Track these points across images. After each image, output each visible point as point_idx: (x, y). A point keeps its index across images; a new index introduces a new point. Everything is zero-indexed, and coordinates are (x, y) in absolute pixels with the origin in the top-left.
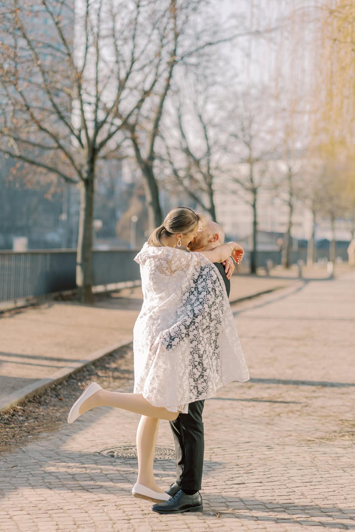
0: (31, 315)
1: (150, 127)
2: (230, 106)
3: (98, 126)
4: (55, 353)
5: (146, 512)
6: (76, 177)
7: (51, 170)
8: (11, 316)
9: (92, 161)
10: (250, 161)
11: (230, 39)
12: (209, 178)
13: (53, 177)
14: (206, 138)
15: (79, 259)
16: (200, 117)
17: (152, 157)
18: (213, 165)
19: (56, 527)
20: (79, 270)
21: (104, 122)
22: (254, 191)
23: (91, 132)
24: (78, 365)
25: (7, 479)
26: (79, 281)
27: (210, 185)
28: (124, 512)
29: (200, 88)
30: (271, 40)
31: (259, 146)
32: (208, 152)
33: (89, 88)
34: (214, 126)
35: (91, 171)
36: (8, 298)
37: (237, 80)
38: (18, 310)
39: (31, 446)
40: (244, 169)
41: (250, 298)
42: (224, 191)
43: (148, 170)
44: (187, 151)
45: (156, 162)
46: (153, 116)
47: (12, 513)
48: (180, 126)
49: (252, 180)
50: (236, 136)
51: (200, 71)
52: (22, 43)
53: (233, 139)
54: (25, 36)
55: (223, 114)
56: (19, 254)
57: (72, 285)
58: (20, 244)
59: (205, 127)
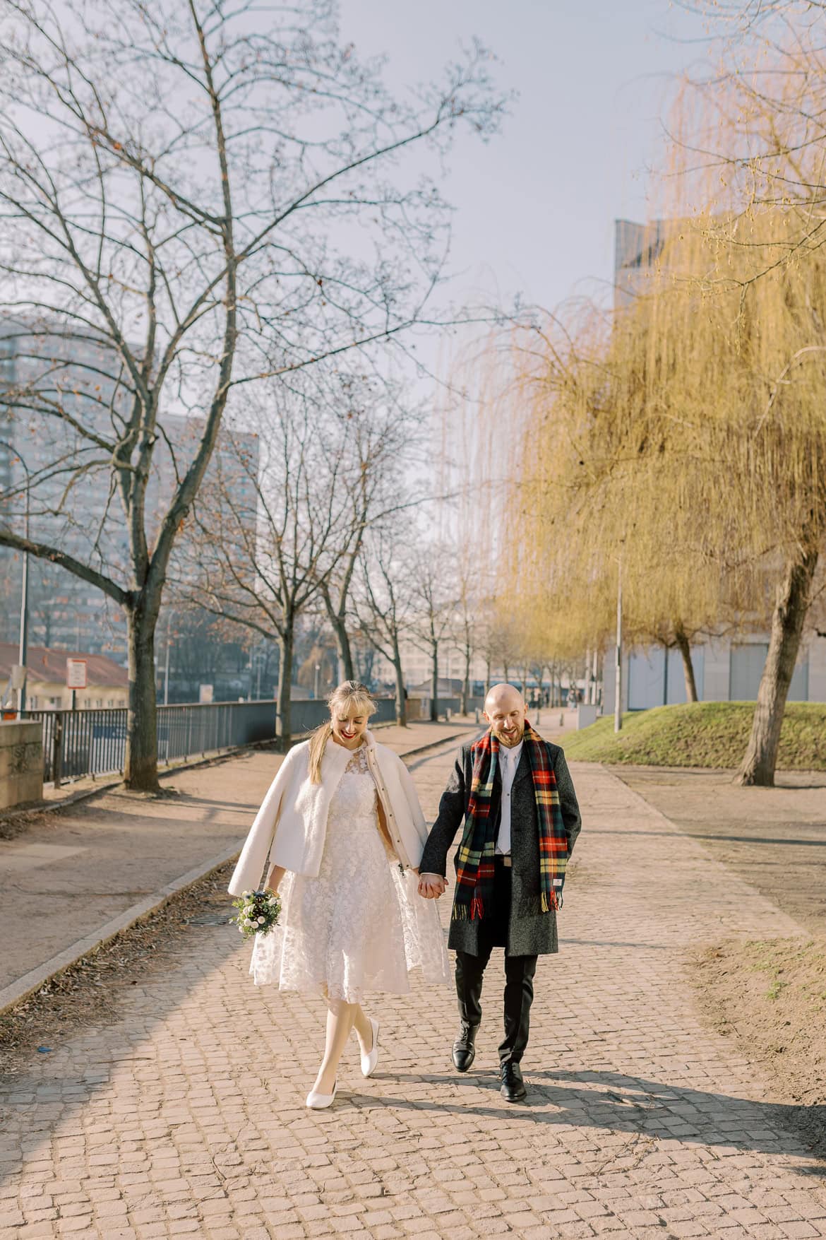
0: (235, 763)
1: (341, 585)
2: (412, 564)
3: (297, 584)
6: (274, 632)
7: (251, 625)
8: (218, 765)
9: (291, 618)
11: (416, 504)
12: (393, 630)
13: (250, 632)
14: (391, 593)
15: (278, 711)
16: (385, 574)
17: (343, 613)
18: (398, 618)
20: (278, 719)
21: (303, 580)
22: (435, 643)
23: (290, 590)
26: (279, 731)
27: (395, 638)
29: (385, 547)
30: (455, 504)
31: (437, 600)
32: (393, 607)
33: (287, 549)
34: (399, 582)
35: (291, 626)
36: (213, 748)
37: (418, 539)
38: (222, 760)
40: (426, 622)
41: (436, 745)
43: (339, 626)
44: (374, 607)
45: (346, 618)
46: (343, 573)
48: (366, 582)
49: (433, 633)
50: (419, 593)
51: (385, 532)
52: (226, 507)
53: (415, 594)
54: (228, 502)
55: (405, 571)
56: (208, 707)
57: (273, 734)
58: (206, 694)
59: (389, 583)
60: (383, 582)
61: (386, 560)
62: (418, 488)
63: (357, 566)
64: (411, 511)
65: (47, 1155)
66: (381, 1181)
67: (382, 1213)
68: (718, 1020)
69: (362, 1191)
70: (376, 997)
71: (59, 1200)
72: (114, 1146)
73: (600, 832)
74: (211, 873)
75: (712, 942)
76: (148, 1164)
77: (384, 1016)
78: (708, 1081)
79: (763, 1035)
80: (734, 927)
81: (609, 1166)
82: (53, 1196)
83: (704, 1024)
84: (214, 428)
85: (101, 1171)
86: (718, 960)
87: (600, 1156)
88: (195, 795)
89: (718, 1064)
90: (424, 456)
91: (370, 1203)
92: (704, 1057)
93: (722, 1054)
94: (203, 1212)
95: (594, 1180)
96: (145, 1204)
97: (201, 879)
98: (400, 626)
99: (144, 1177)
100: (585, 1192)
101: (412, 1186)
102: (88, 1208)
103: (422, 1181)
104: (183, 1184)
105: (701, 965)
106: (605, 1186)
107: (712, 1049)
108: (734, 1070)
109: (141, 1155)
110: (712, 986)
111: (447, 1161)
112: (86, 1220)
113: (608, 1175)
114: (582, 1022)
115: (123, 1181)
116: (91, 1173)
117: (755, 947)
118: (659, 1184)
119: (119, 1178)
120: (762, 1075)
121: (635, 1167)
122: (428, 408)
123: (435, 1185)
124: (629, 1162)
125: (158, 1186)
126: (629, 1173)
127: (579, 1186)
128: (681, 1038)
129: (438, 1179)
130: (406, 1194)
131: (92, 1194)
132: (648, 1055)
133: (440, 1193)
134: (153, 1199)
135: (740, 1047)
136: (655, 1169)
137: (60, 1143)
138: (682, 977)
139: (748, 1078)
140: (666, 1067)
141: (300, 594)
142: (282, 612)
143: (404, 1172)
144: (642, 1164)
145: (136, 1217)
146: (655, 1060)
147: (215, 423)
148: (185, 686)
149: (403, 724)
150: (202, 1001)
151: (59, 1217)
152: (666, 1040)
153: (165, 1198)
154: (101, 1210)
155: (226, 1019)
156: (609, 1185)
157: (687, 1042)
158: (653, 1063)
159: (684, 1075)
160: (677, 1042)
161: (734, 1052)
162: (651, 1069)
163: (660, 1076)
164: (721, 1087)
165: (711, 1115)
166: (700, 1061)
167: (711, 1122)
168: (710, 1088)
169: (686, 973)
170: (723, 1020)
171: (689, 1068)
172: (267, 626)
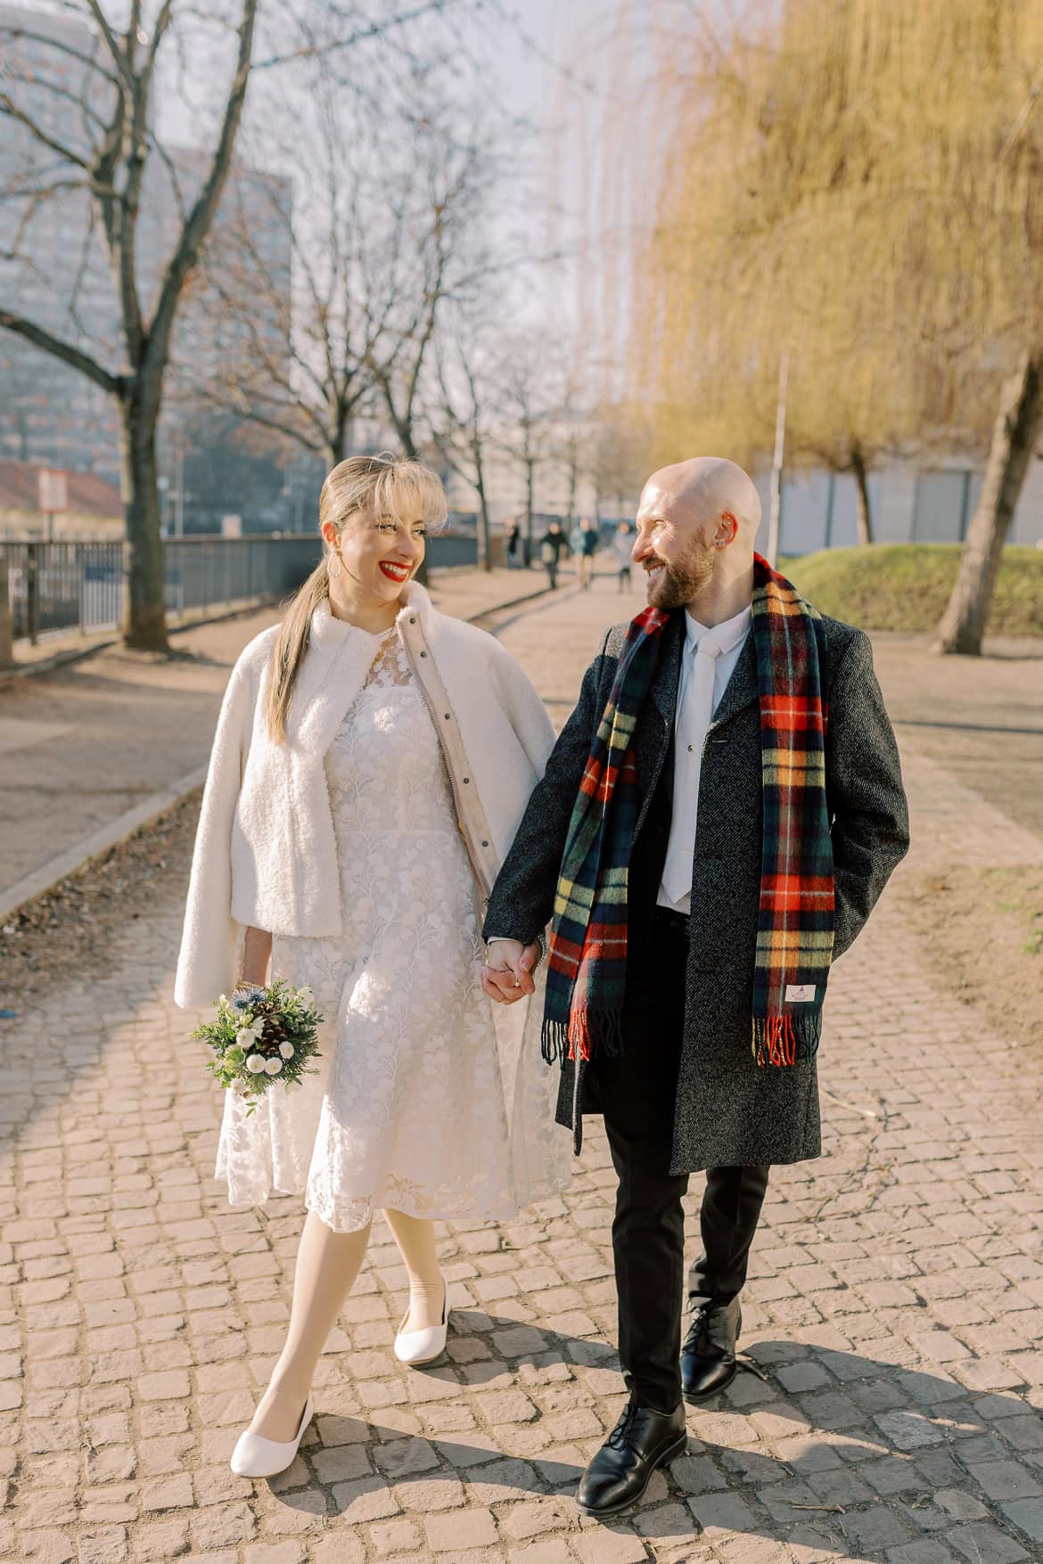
1: (407, 380)
2: (501, 353)
3: (349, 376)
6: (319, 442)
7: (288, 431)
8: (247, 619)
10: (526, 423)
11: (510, 266)
12: (475, 444)
13: (288, 441)
14: (473, 395)
16: (466, 367)
17: (409, 418)
18: (482, 428)
22: (530, 463)
23: (340, 386)
27: (477, 454)
29: (467, 329)
31: (535, 405)
32: (476, 412)
33: (335, 327)
34: (484, 379)
35: (341, 433)
36: (239, 595)
37: (511, 319)
40: (517, 435)
42: (494, 461)
43: (405, 433)
44: (450, 412)
45: (414, 424)
46: (409, 366)
48: (440, 377)
49: (527, 449)
50: (509, 393)
51: (467, 307)
52: (251, 263)
53: (506, 397)
54: (253, 255)
55: (492, 363)
56: (233, 542)
58: (232, 525)
59: (471, 380)
60: (462, 378)
61: (467, 346)
64: (504, 276)
65: (7, 1181)
66: (497, 1227)
67: (503, 1279)
68: (956, 982)
69: (470, 1243)
71: (23, 1252)
72: (104, 1165)
76: (154, 1194)
78: (954, 1073)
79: (1022, 1007)
80: (957, 847)
81: (829, 1208)
82: (14, 1245)
83: (935, 986)
85: (85, 1204)
86: (943, 894)
87: (816, 1191)
88: (217, 657)
89: (966, 1048)
90: (520, 197)
91: (486, 1263)
92: (944, 1037)
93: (969, 1033)
94: (237, 1274)
95: (810, 1231)
96: (150, 1259)
98: (482, 439)
99: (148, 1217)
100: (800, 1249)
101: (543, 1237)
102: (65, 1266)
103: (557, 1228)
104: (204, 1227)
105: (923, 903)
106: (828, 1239)
107: (953, 1025)
108: (990, 1057)
109: (144, 1180)
110: (939, 932)
111: (592, 1196)
112: (61, 1286)
113: (830, 1222)
115: (118, 1220)
116: (71, 1208)
117: (995, 876)
118: (907, 1236)
119: (113, 1216)
120: (1031, 1066)
121: (869, 1209)
123: (578, 1235)
124: (858, 1201)
125: (169, 1230)
126: (862, 1218)
127: (790, 1239)
128: (908, 1008)
129: (582, 1224)
130: (535, 1249)
131: (72, 1242)
132: (863, 1033)
133: (586, 1248)
134: (161, 1252)
135: (994, 1022)
136: (899, 1212)
137: (27, 1160)
138: (896, 918)
139: (1009, 1070)
140: (893, 1052)
141: (353, 390)
142: (329, 415)
143: (532, 1212)
144: (877, 1205)
145: (138, 1282)
146: (874, 1040)
148: (203, 518)
149: (488, 568)
151: (23, 1279)
152: (886, 1011)
153: (182, 1250)
154: (86, 1269)
156: (833, 1237)
157: (917, 1015)
158: (873, 1045)
159: (920, 1063)
160: (902, 1014)
161: (984, 1031)
162: (871, 1054)
163: (885, 1064)
164: (976, 1084)
165: (968, 1127)
166: (938, 1043)
167: (968, 1139)
168: (960, 1085)
169: (899, 911)
170: (964, 982)
171: (924, 1054)
172: (310, 433)
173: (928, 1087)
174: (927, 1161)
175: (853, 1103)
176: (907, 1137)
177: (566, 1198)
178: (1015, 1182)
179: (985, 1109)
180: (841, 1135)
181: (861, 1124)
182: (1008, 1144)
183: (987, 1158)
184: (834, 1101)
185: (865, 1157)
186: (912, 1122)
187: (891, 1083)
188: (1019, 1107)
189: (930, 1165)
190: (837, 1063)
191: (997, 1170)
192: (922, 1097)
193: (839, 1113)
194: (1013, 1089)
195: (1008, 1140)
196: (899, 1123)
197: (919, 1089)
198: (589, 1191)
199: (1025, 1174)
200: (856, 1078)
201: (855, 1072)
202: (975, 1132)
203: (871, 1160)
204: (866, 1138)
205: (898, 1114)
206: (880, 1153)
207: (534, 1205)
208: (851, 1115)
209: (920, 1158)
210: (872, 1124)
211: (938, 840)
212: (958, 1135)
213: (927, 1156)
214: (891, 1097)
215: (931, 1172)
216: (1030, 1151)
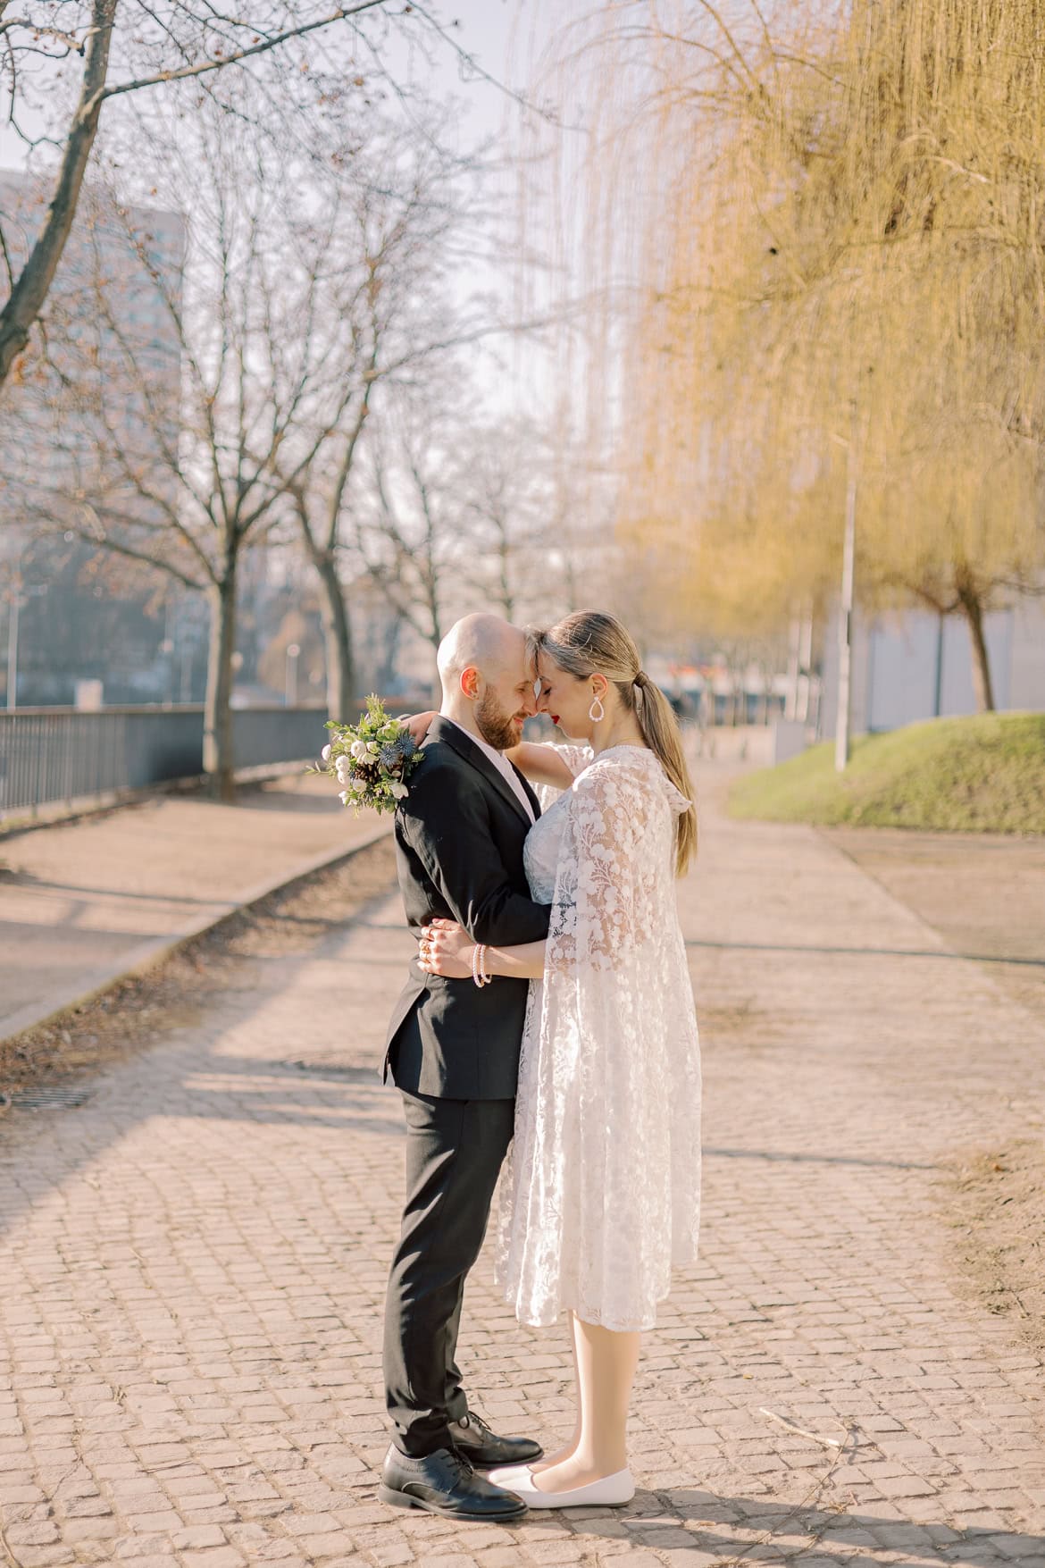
0: (127, 822)
1: (331, 490)
2: (465, 454)
3: (244, 487)
4: (178, 888)
5: (373, 1163)
6: (203, 578)
7: (159, 564)
8: (94, 823)
9: (232, 551)
10: (503, 549)
11: (472, 338)
12: (430, 579)
13: (160, 578)
14: (426, 510)
15: (209, 722)
16: (415, 472)
17: (333, 543)
18: (438, 557)
19: (223, 1190)
20: (208, 739)
21: (254, 481)
23: (232, 500)
24: (225, 911)
25: (126, 1109)
26: (210, 760)
27: (432, 592)
28: (337, 1163)
29: (416, 421)
30: (544, 340)
31: (515, 525)
32: (430, 535)
33: (227, 422)
34: (441, 489)
35: (231, 568)
36: (86, 792)
37: (479, 409)
38: (103, 814)
39: (159, 1051)
40: (491, 565)
43: (327, 566)
44: (392, 533)
45: (340, 553)
46: (334, 471)
47: (143, 1167)
48: (379, 488)
49: (504, 585)
51: (416, 393)
52: (110, 340)
53: (474, 513)
54: (113, 329)
55: (453, 468)
57: (196, 767)
58: (89, 696)
59: (424, 491)
60: (410, 488)
61: (417, 444)
62: (477, 308)
63: (362, 454)
64: (462, 354)
68: (989, 1286)
70: (347, 1239)
73: (799, 949)
74: (61, 1014)
75: (988, 1144)
77: (359, 1274)
78: (960, 1396)
80: (1033, 1118)
81: (755, 1553)
83: (961, 1292)
84: (74, 179)
86: (997, 1176)
87: (741, 1533)
88: (45, 875)
89: (985, 1366)
90: (486, 247)
92: (955, 1352)
93: (990, 1347)
97: (42, 1025)
98: (442, 572)
105: (965, 1186)
107: (972, 1338)
108: (1012, 1377)
110: (982, 1224)
111: (450, 1540)
114: (731, 1287)
121: (807, 1554)
122: (492, 155)
124: (795, 1544)
128: (915, 1318)
132: (850, 1348)
135: (1027, 1335)
138: (927, 1207)
140: (883, 1371)
141: (249, 507)
142: (216, 541)
144: (819, 1549)
146: (861, 1356)
147: (77, 168)
148: (50, 685)
150: (20, 1244)
152: (887, 1321)
155: (61, 1277)
157: (925, 1326)
158: (859, 1363)
159: (916, 1385)
160: (908, 1324)
161: (1014, 1344)
162: (855, 1373)
163: (869, 1386)
164: (984, 1407)
165: (960, 1459)
166: (946, 1361)
167: (957, 1472)
168: (964, 1410)
169: (934, 1199)
170: (999, 1286)
171: (925, 1373)
172: (189, 567)
173: (922, 1412)
174: (897, 1498)
175: (816, 1432)
176: (876, 1471)
177: (414, 1543)
178: (1006, 1522)
179: (988, 1439)
180: (791, 1468)
181: (821, 1456)
182: (1009, 1479)
183: (977, 1495)
184: (790, 1428)
185: (817, 1493)
186: (888, 1454)
187: (873, 1408)
188: (1035, 1436)
189: (899, 1504)
190: (806, 1384)
191: (986, 1508)
192: (909, 1425)
193: (795, 1443)
194: (1033, 1414)
195: (1009, 1474)
196: (872, 1454)
197: (904, 1416)
198: (447, 1535)
199: (1022, 1513)
200: (827, 1402)
201: (827, 1395)
202: (967, 1464)
203: (823, 1498)
204: (822, 1473)
205: (872, 1444)
206: (839, 1490)
207: (372, 1551)
208: (809, 1445)
209: (888, 1494)
210: (834, 1455)
211: (1010, 1109)
212: (945, 1468)
213: (897, 1492)
214: (868, 1424)
215: (899, 1511)
216: (1037, 1486)
